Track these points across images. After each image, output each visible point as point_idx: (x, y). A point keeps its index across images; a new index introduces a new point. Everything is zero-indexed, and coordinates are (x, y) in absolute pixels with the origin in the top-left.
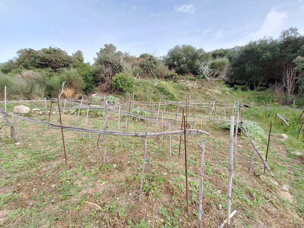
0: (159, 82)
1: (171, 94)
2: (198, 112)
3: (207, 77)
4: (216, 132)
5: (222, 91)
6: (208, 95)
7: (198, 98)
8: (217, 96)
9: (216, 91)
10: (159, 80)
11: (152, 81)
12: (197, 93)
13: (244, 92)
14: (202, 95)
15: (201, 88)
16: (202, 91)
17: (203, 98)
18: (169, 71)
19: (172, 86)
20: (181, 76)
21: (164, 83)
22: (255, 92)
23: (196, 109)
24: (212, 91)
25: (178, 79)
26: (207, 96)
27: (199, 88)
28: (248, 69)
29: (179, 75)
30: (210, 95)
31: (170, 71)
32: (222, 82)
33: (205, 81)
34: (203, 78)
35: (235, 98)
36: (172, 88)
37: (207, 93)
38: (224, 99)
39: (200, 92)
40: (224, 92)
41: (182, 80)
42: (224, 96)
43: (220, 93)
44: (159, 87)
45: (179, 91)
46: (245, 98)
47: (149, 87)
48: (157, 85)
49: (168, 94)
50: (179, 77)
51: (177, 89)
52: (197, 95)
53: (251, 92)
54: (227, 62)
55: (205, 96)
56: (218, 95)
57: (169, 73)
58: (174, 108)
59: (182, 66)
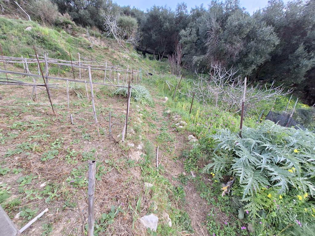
0: (34, 26)
1: (61, 50)
2: (101, 77)
3: (116, 37)
4: (110, 99)
5: (131, 56)
6: (116, 59)
7: (104, 61)
8: (126, 62)
9: (125, 56)
10: (34, 23)
11: (21, 22)
12: (103, 55)
13: (151, 61)
14: (109, 58)
15: (107, 49)
16: (109, 53)
17: (110, 62)
18: (60, 14)
19: (64, 38)
20: (81, 28)
21: (46, 30)
22: (159, 61)
23: (99, 75)
24: (120, 54)
25: (78, 31)
26: (115, 61)
27: (105, 49)
28: (154, 37)
29: (79, 26)
30: (118, 59)
31: (63, 15)
32: (133, 47)
33: (114, 42)
34: (112, 37)
35: (143, 65)
36: (64, 41)
37: (115, 57)
38: (132, 65)
39: (106, 53)
40: (133, 57)
41: (84, 35)
42: (133, 62)
43: (129, 59)
44: (36, 34)
45: (76, 48)
46: (152, 66)
47: (15, 31)
48: (32, 30)
49: (56, 49)
50: (79, 29)
51: (74, 45)
52: (103, 57)
53: (156, 61)
54: (135, 22)
55: (112, 59)
56: (126, 60)
57: (60, 17)
58: (68, 71)
59: (82, 12)
